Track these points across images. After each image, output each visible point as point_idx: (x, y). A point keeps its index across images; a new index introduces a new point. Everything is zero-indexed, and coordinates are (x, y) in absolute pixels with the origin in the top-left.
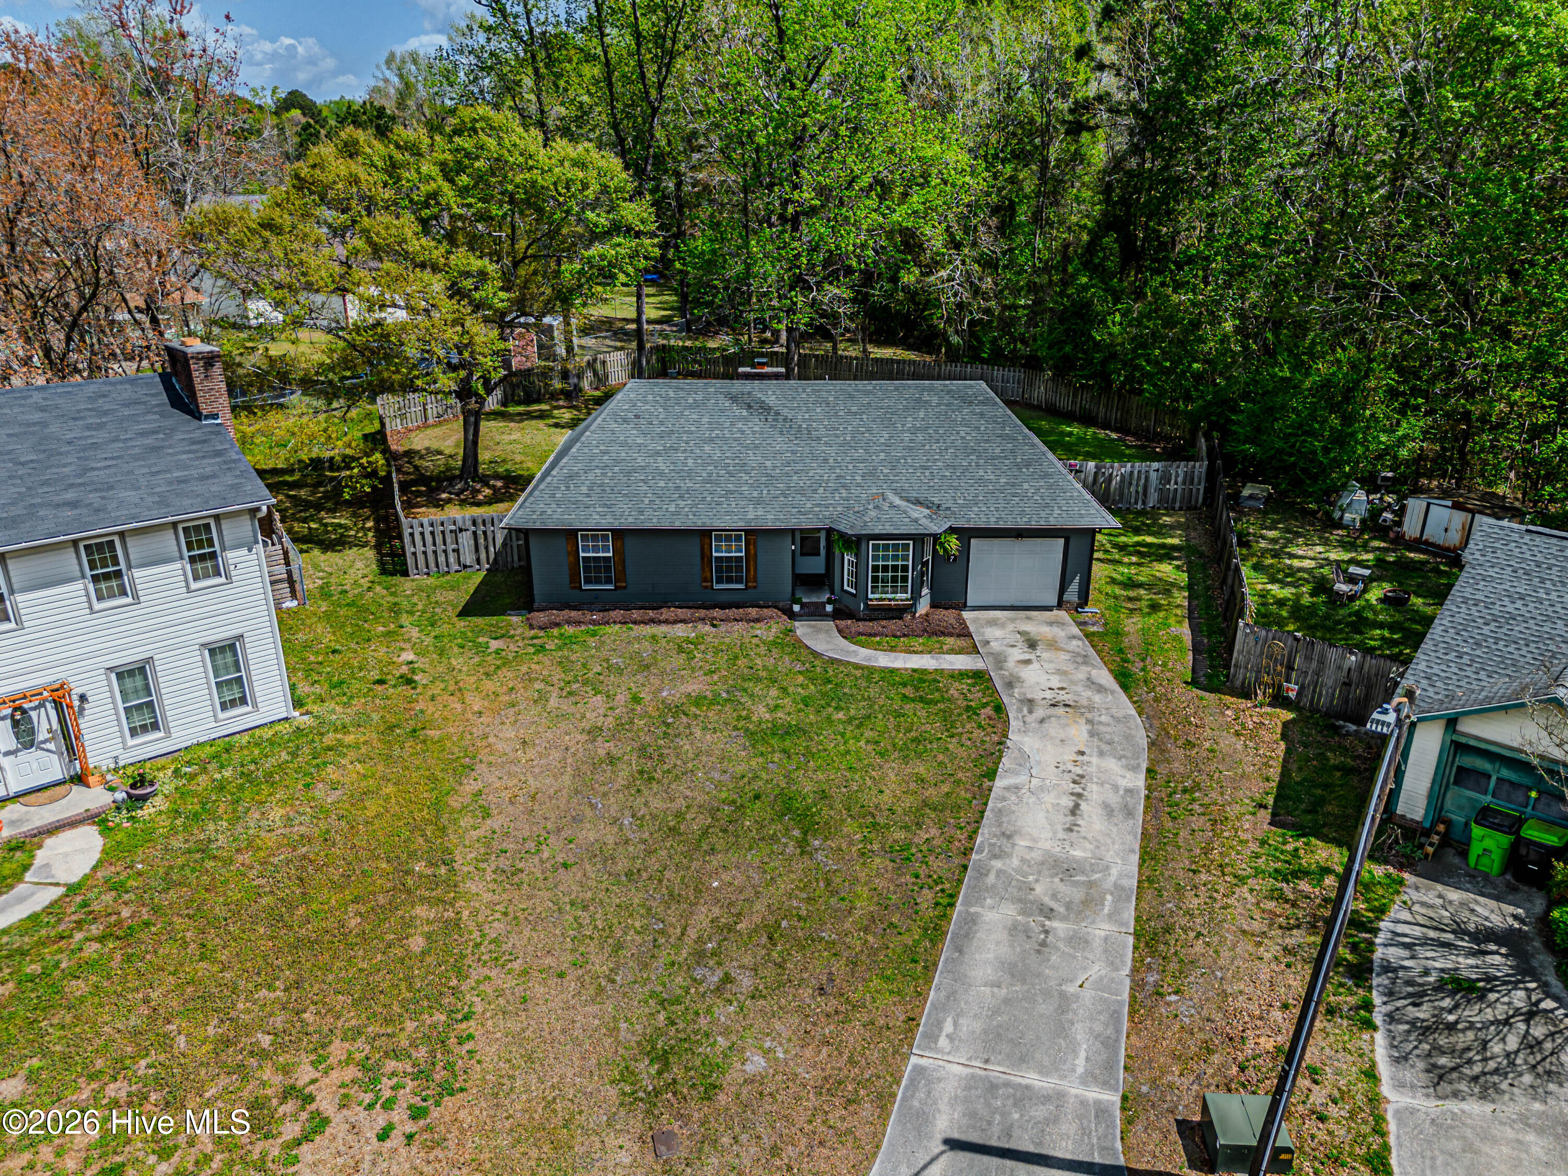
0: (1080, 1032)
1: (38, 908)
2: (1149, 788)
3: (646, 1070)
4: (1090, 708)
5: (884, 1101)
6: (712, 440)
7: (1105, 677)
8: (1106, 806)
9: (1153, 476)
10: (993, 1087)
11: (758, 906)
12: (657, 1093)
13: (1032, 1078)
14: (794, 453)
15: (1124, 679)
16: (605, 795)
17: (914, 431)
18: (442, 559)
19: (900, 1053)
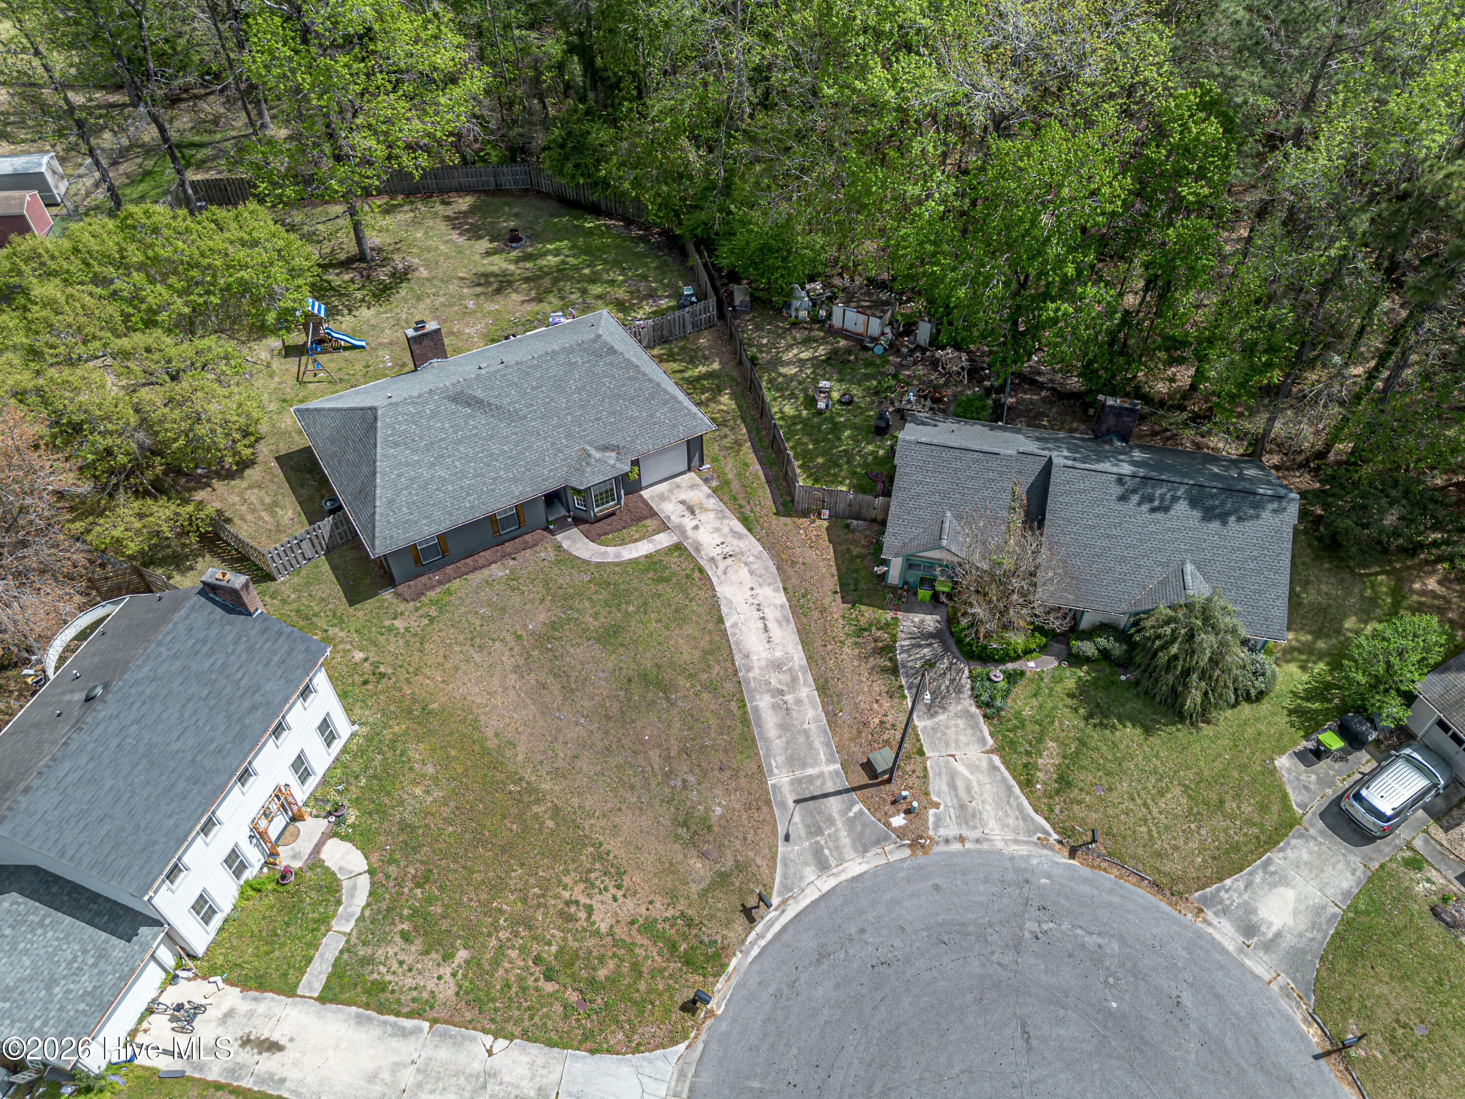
0: (818, 744)
1: (368, 887)
2: (789, 600)
3: (682, 831)
4: (742, 553)
5: (768, 803)
6: (460, 442)
7: (739, 527)
8: (777, 620)
10: (800, 781)
11: (673, 741)
12: (692, 838)
13: (811, 771)
14: (516, 434)
15: (745, 521)
16: (559, 710)
17: (579, 390)
18: (294, 562)
19: (763, 782)
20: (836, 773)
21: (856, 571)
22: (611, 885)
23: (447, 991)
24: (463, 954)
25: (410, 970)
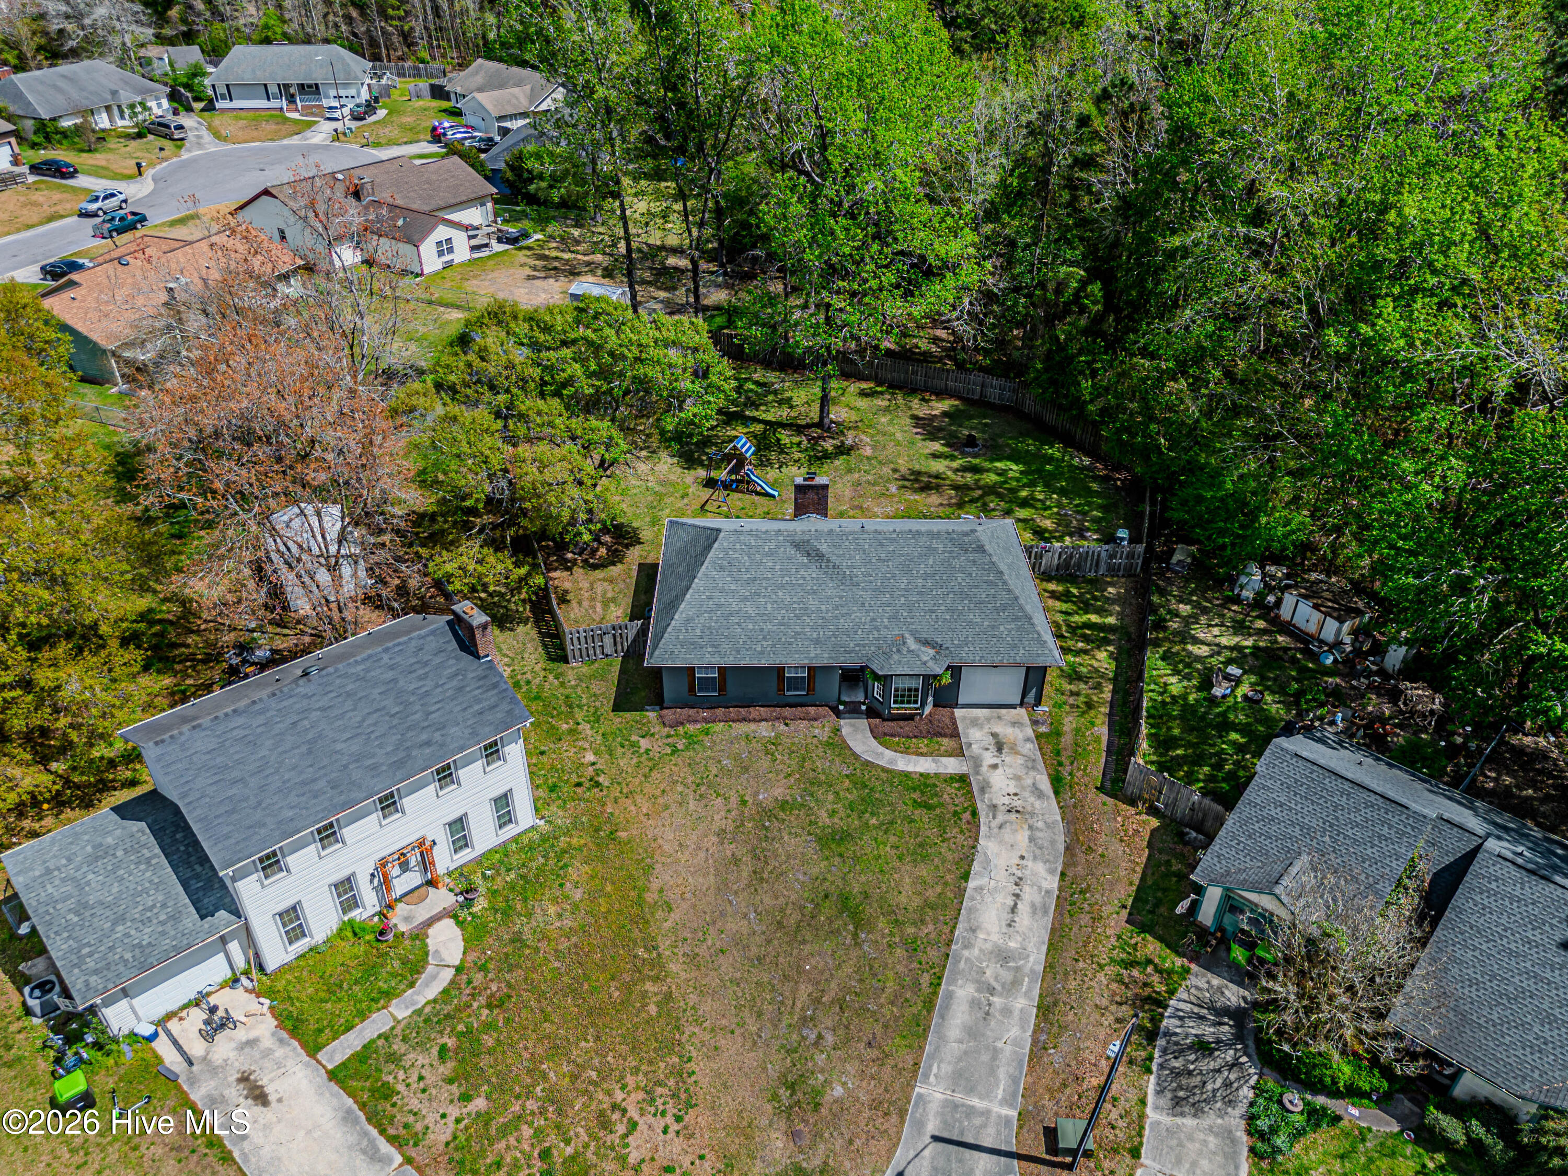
0: (1002, 1073)
1: (445, 984)
2: (1060, 889)
3: (784, 1093)
4: (1032, 814)
5: (902, 1113)
6: (782, 586)
7: (1045, 784)
8: (1033, 906)
9: (1104, 554)
10: (956, 1106)
11: (833, 985)
12: (791, 1107)
13: (975, 1102)
14: (841, 597)
15: (1056, 782)
16: (736, 893)
17: (926, 577)
18: (591, 652)
19: (910, 1085)
20: (1008, 1121)
21: (1165, 890)
22: (671, 1110)
23: (440, 1134)
24: (480, 1103)
25: (424, 1091)
